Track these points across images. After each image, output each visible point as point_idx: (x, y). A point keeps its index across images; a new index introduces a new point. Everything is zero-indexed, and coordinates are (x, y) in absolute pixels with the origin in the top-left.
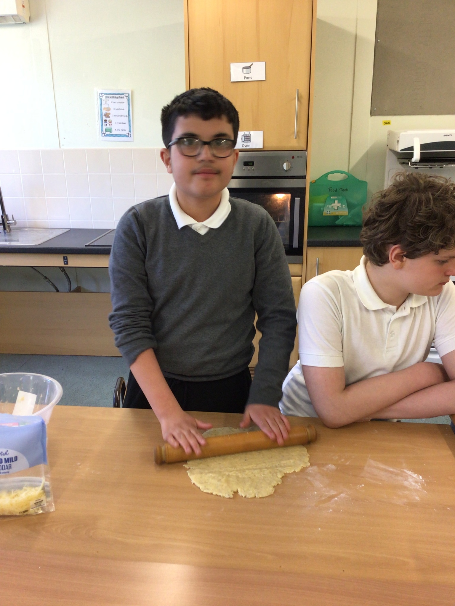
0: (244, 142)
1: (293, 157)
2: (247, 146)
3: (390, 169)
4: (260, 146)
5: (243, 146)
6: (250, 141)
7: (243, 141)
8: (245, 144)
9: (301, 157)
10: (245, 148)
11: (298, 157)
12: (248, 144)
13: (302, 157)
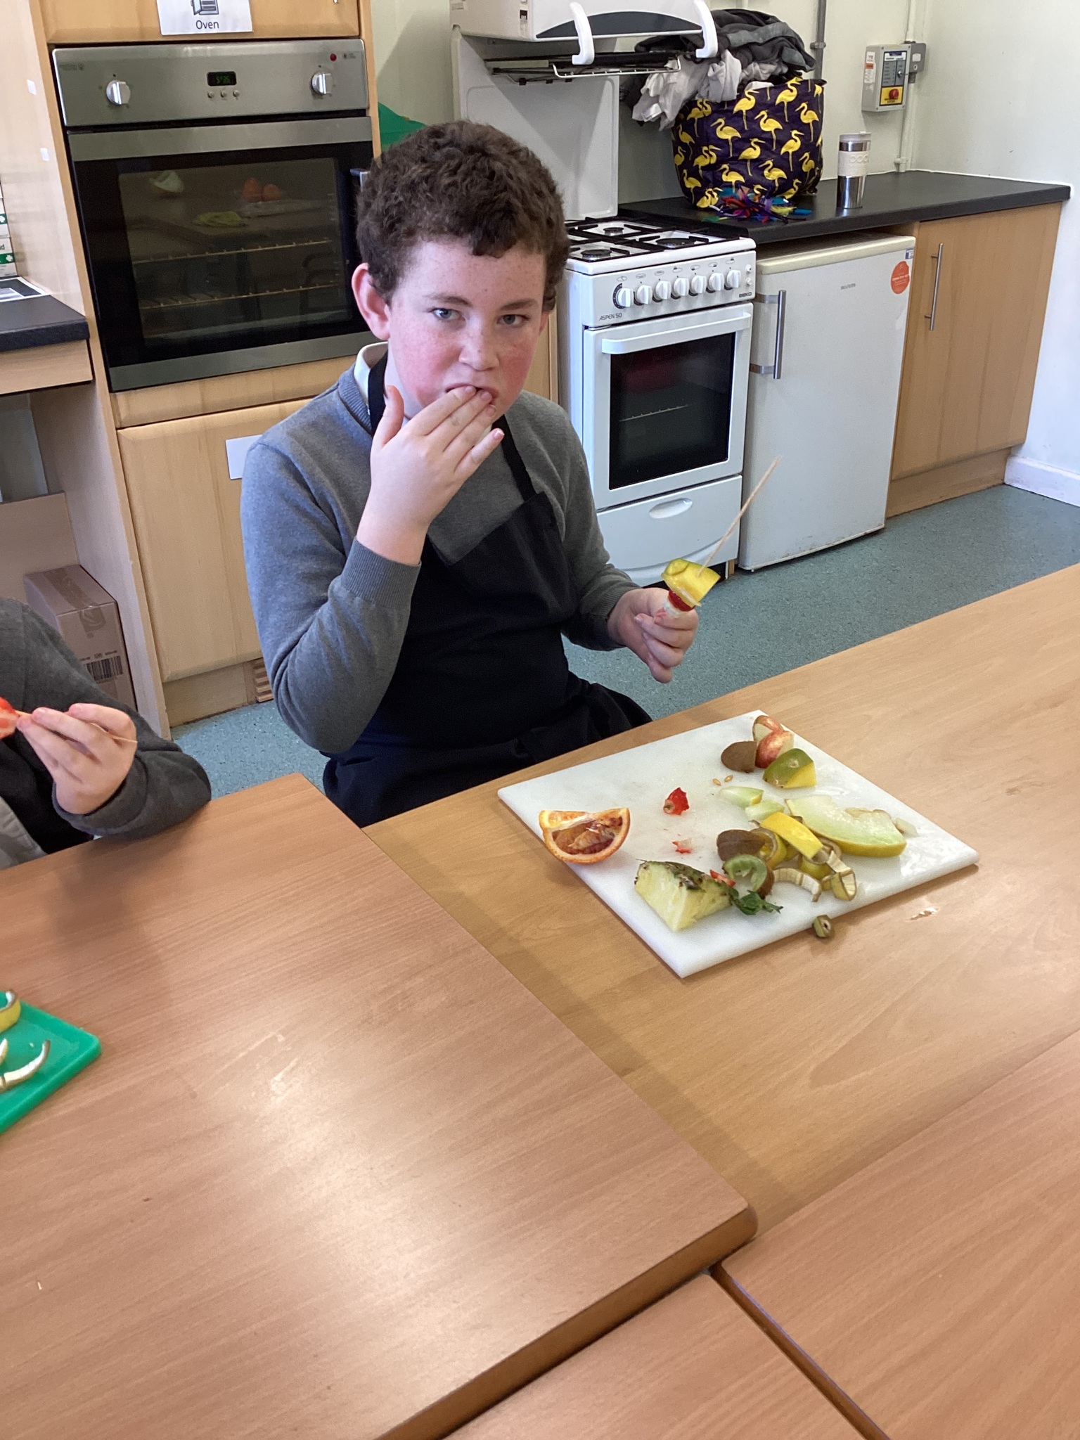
0: (199, 12)
1: (333, 58)
2: (210, 25)
3: (469, 90)
4: (246, 26)
5: (199, 24)
6: (215, 12)
7: (196, 10)
8: (205, 19)
9: (352, 56)
10: (203, 31)
11: (345, 56)
12: (213, 18)
13: (354, 57)
